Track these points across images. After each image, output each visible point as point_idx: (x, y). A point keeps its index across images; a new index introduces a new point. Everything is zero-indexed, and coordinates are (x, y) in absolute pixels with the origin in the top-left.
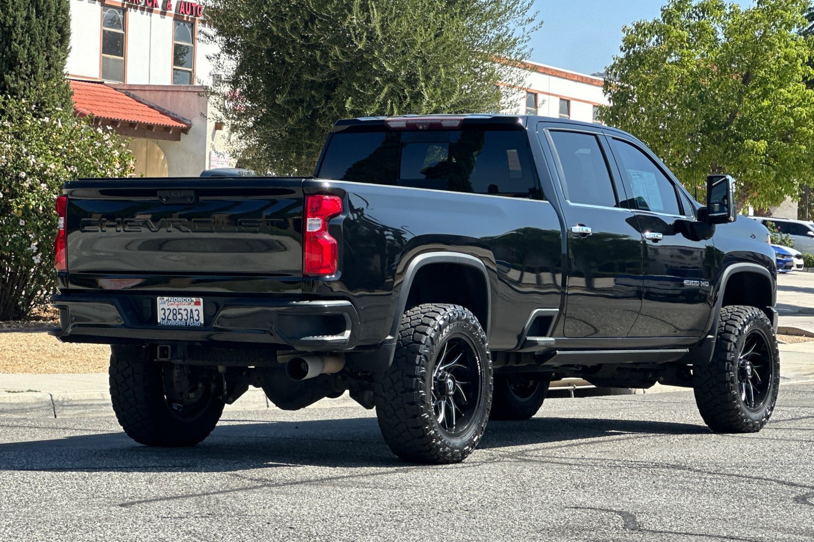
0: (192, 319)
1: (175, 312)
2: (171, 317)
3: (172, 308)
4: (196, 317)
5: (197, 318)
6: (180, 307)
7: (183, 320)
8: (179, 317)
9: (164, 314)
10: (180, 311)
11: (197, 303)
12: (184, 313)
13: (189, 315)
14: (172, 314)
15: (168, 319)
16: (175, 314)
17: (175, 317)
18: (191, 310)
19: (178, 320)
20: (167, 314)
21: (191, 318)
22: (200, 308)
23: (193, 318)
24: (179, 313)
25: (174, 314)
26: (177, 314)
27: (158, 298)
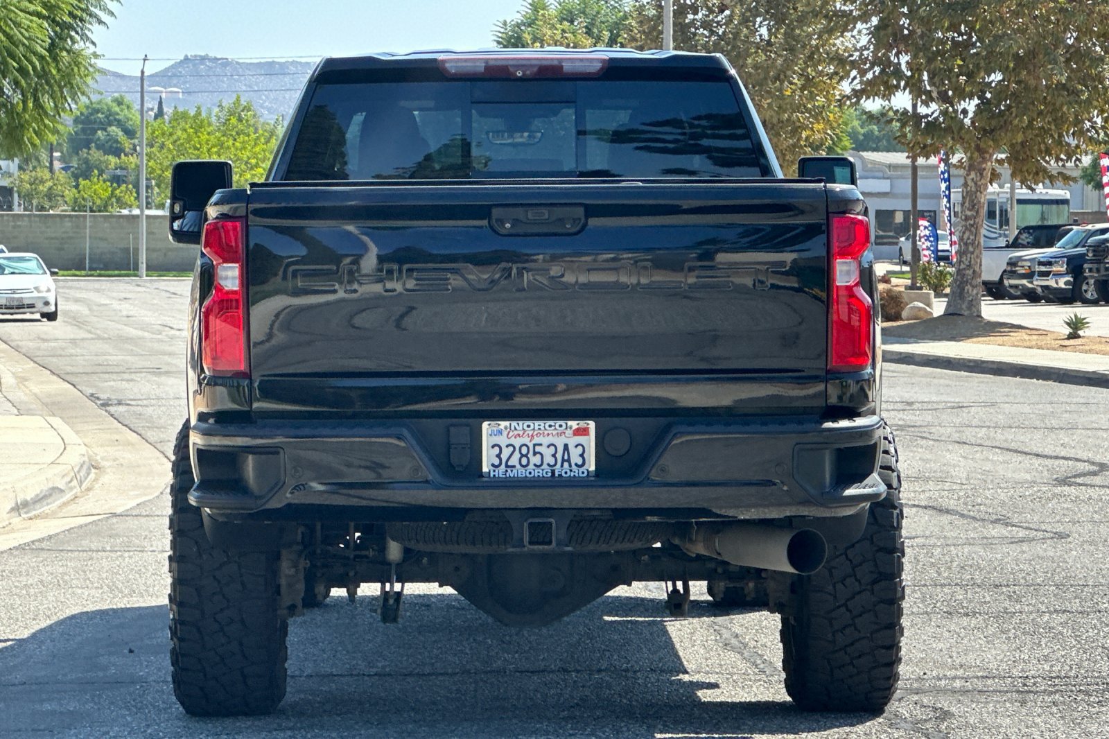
0: (566, 465)
1: (524, 450)
2: (514, 461)
3: (517, 442)
4: (576, 459)
5: (580, 461)
6: (536, 440)
7: (545, 466)
8: (536, 460)
9: (499, 456)
10: (538, 449)
11: (582, 432)
12: (548, 453)
13: (559, 456)
14: (517, 455)
15: (507, 466)
16: (526, 456)
17: (524, 461)
18: (566, 447)
19: (531, 467)
20: (504, 457)
21: (563, 460)
22: (590, 441)
23: (569, 461)
24: (535, 453)
25: (522, 456)
26: (530, 455)
27: (485, 425)
